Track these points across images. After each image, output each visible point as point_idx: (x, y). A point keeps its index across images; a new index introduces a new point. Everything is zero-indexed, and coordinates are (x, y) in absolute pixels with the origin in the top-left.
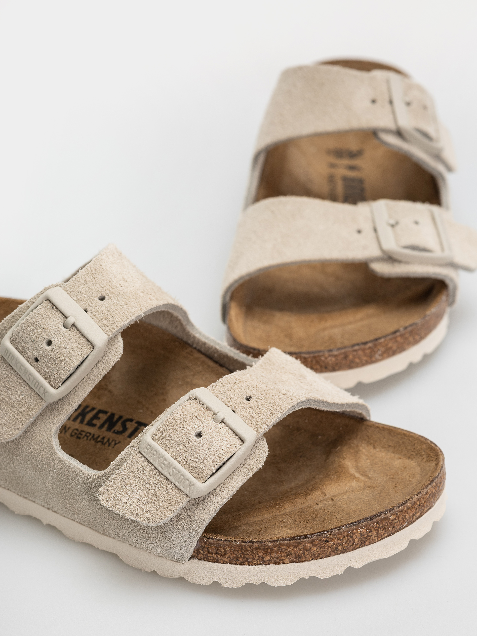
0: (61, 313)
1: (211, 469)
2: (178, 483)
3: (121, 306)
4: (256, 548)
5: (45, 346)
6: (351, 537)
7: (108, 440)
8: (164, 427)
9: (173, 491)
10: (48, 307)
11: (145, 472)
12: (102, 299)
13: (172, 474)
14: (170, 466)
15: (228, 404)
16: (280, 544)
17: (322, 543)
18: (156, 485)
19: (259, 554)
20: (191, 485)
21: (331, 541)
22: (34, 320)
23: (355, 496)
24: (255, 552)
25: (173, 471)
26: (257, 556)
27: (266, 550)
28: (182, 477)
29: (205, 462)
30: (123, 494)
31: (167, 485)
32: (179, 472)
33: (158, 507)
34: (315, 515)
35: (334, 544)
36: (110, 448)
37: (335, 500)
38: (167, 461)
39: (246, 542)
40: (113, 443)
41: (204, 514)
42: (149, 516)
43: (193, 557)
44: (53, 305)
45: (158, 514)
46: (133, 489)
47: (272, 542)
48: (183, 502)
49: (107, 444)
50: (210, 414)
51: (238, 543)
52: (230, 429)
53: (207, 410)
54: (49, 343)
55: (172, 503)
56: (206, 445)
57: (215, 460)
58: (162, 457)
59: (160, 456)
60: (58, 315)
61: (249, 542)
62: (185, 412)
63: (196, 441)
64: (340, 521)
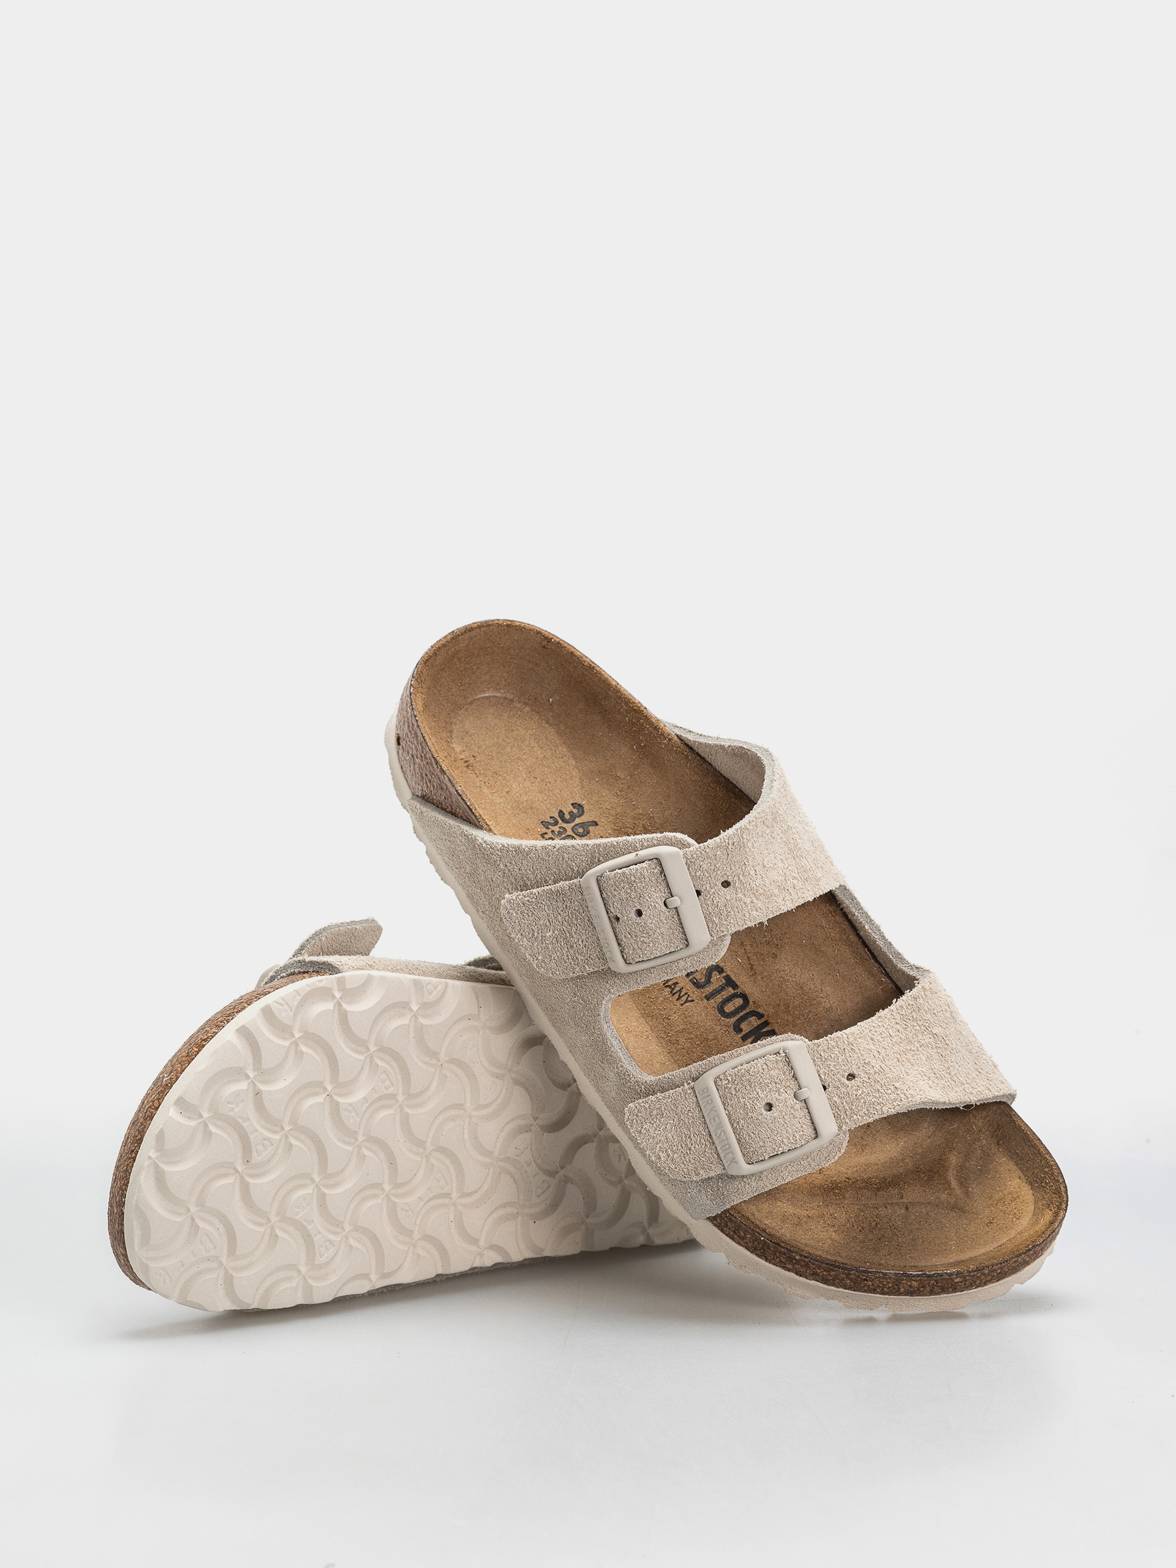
0: (668, 886)
1: (764, 1154)
2: (721, 1149)
3: (745, 903)
4: (780, 1252)
5: (633, 915)
6: (896, 1285)
7: (680, 991)
8: (733, 1076)
9: (711, 1153)
10: (656, 871)
11: (690, 1114)
12: (726, 884)
13: (718, 1135)
14: (720, 1126)
15: (823, 1077)
16: (809, 1261)
17: (859, 1280)
18: (695, 1135)
19: (782, 1258)
20: (734, 1161)
21: (871, 1281)
22: (633, 878)
23: (936, 1214)
24: (778, 1255)
25: (721, 1133)
26: (778, 1259)
27: (791, 1259)
28: (728, 1146)
29: (762, 1144)
30: (655, 1125)
31: (707, 1143)
32: (727, 1139)
33: (687, 1162)
34: (875, 1223)
35: (873, 1285)
36: (678, 1003)
37: (910, 1210)
38: (719, 1119)
39: (771, 1241)
40: (684, 998)
41: (736, 1194)
42: (673, 1166)
43: (708, 1219)
44: (662, 871)
45: (684, 1169)
46: (668, 1125)
47: (801, 1255)
48: (716, 1171)
49: (676, 996)
50: (793, 1084)
51: (762, 1239)
52: (809, 1113)
53: (793, 1077)
54: (639, 913)
55: (705, 1166)
56: (771, 1125)
57: (774, 1146)
58: (716, 1111)
59: (714, 1109)
60: (662, 887)
61: (776, 1244)
62: (766, 1070)
63: (762, 1114)
64: (899, 1248)
